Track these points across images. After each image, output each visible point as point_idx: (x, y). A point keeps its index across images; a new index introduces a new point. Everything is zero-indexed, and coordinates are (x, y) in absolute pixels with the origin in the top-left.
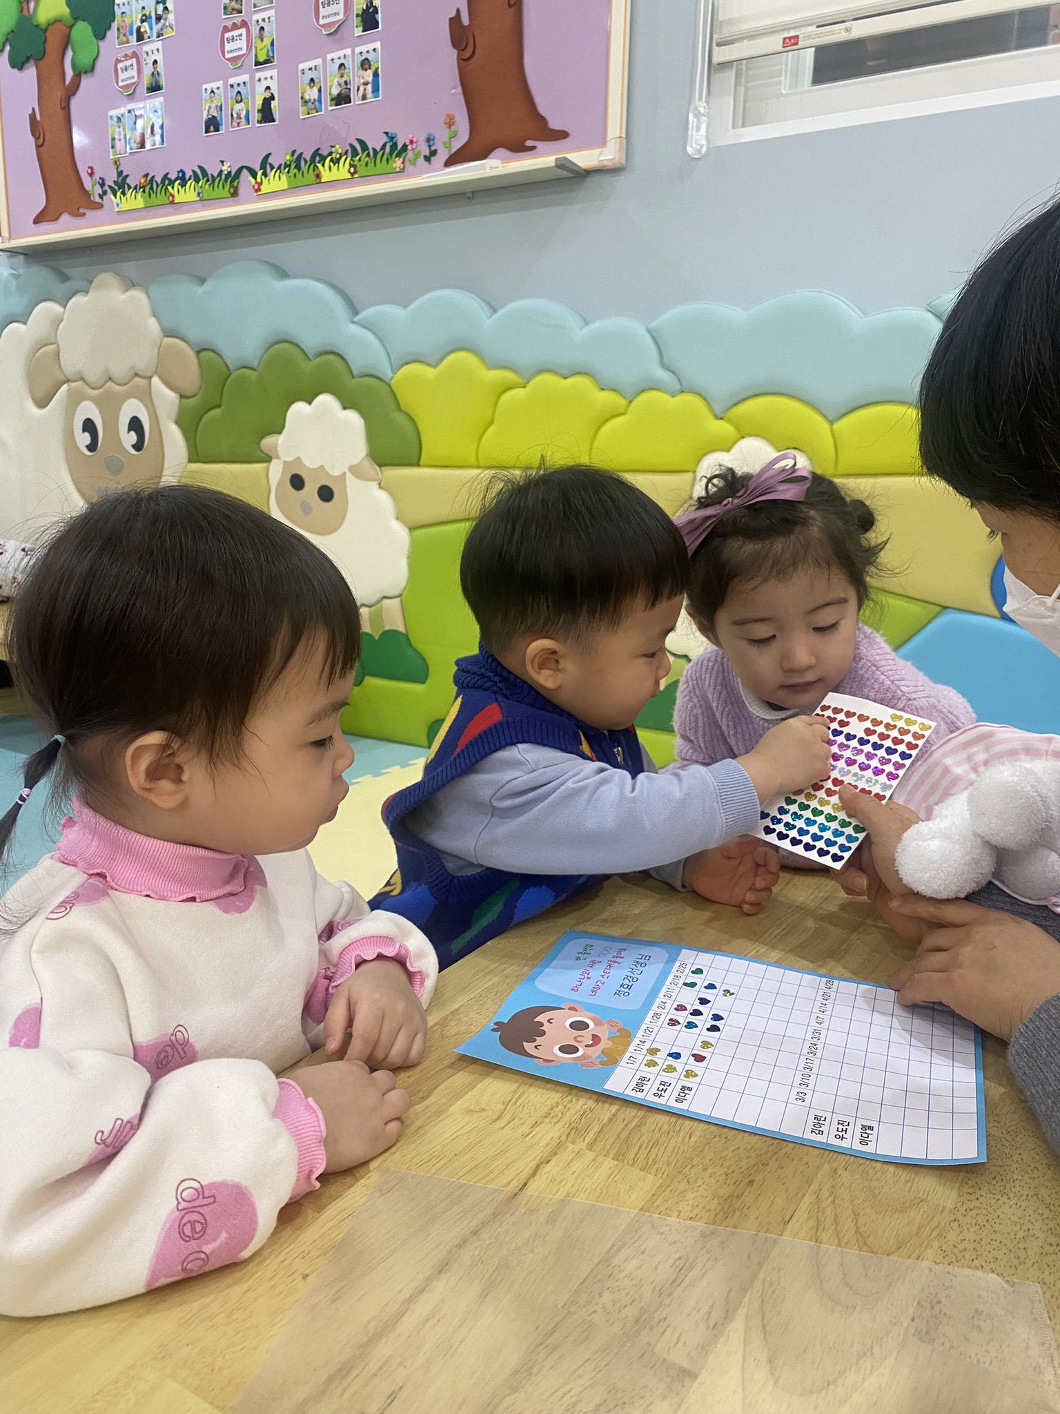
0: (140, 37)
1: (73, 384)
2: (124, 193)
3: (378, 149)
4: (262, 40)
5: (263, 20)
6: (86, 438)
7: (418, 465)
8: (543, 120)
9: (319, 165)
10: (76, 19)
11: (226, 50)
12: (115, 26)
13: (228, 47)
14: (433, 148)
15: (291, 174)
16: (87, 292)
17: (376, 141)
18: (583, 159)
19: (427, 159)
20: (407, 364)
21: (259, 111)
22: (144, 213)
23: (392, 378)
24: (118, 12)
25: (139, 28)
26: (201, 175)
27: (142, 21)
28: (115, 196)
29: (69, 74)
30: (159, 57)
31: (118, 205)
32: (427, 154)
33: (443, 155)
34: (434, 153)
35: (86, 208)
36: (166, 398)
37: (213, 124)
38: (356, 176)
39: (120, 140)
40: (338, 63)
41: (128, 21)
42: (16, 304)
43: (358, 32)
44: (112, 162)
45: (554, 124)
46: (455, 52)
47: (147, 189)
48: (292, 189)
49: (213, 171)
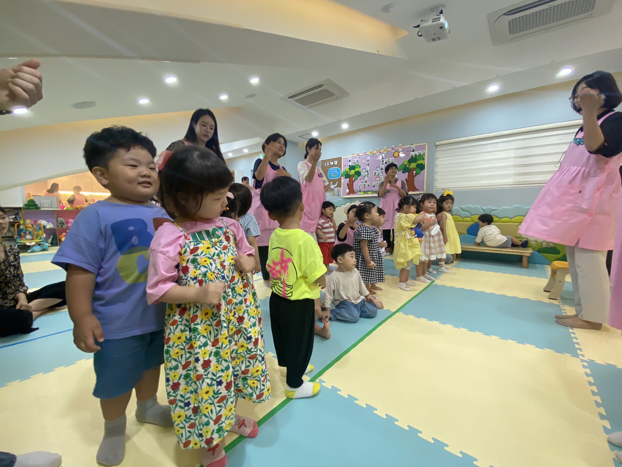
0: (364, 177)
12: (361, 176)
13: (377, 179)
22: (363, 194)
24: (361, 174)
26: (372, 191)
27: (365, 175)
28: (359, 193)
29: (354, 180)
35: (354, 193)
37: (374, 186)
39: (361, 187)
44: (359, 189)
45: (418, 189)
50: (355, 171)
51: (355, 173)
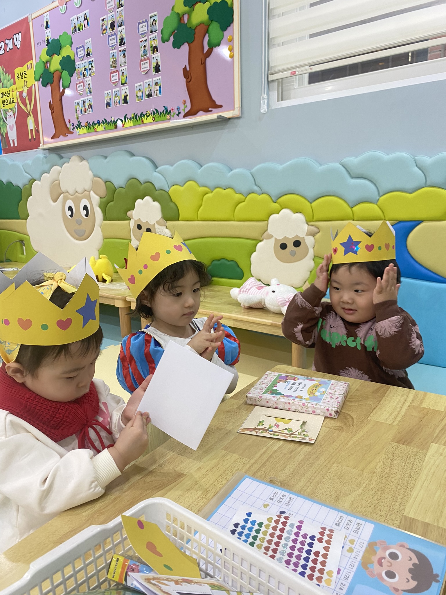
0: (84, 76)
1: (65, 194)
2: (80, 128)
3: (162, 112)
4: (123, 76)
5: (123, 70)
6: (69, 213)
7: (178, 220)
8: (214, 101)
9: (143, 118)
10: (63, 69)
11: (112, 80)
12: (76, 72)
13: (112, 79)
14: (179, 111)
15: (134, 121)
16: (69, 162)
17: (161, 110)
18: (227, 114)
19: (178, 115)
20: (174, 185)
21: (123, 100)
22: (87, 135)
23: (169, 191)
24: (77, 67)
25: (83, 73)
26: (105, 122)
27: (85, 70)
28: (77, 129)
29: (61, 88)
30: (90, 82)
31: (78, 132)
32: (178, 113)
33: (183, 114)
34: (180, 113)
35: (68, 133)
36: (96, 199)
37: (108, 105)
38: (155, 121)
39: (78, 110)
40: (148, 84)
41: (80, 70)
42: (46, 167)
43: (154, 73)
44: (76, 118)
45: (218, 103)
46: (185, 80)
47: (88, 126)
48: (135, 126)
49: (108, 120)
50: (60, 58)
51: (61, 63)
